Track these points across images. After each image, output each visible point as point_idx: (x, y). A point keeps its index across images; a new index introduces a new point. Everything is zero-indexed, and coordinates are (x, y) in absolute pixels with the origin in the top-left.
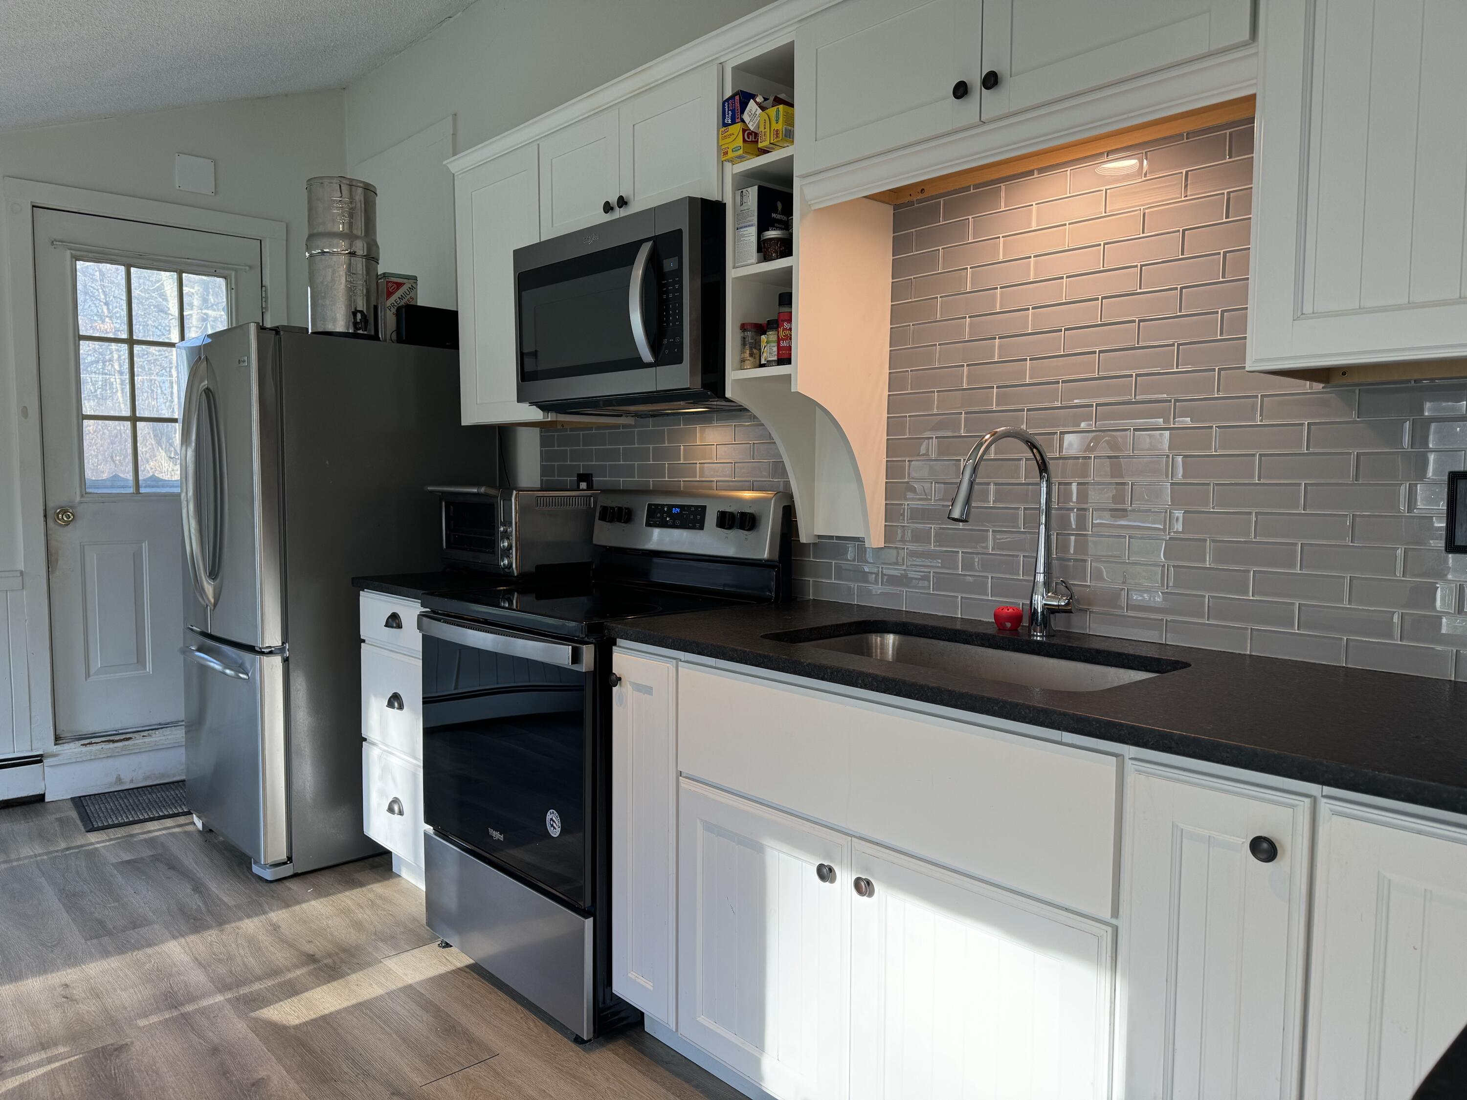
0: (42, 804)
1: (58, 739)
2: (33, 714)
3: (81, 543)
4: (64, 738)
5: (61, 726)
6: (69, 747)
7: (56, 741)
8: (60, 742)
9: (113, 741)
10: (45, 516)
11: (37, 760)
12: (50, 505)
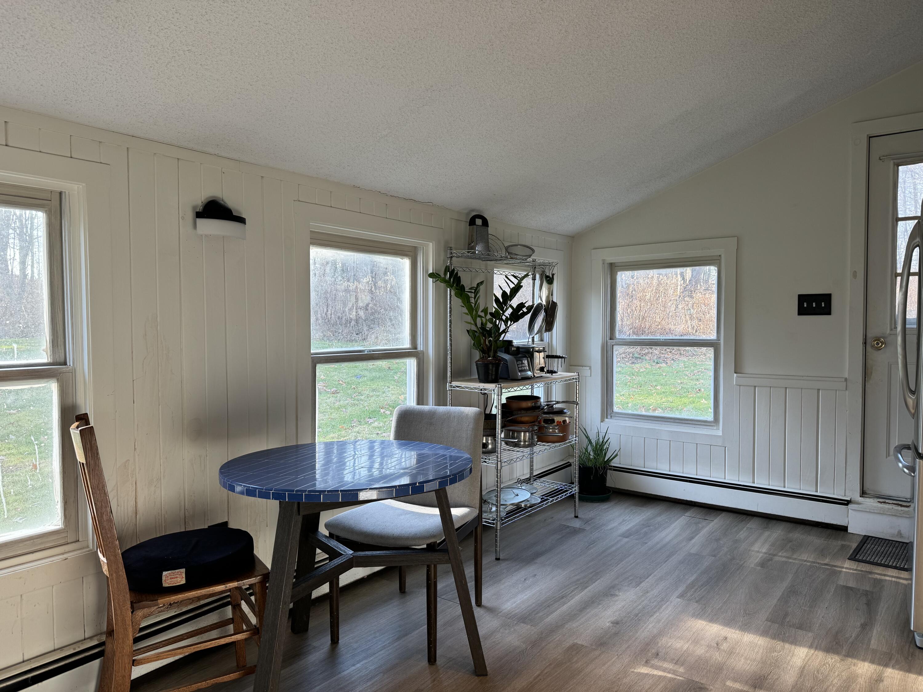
0: (846, 533)
1: (863, 493)
2: (848, 472)
3: (888, 363)
4: (869, 494)
5: (867, 486)
6: (869, 501)
7: (862, 494)
8: (866, 496)
9: (901, 506)
10: (865, 343)
11: (847, 503)
12: (869, 335)
